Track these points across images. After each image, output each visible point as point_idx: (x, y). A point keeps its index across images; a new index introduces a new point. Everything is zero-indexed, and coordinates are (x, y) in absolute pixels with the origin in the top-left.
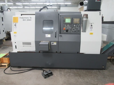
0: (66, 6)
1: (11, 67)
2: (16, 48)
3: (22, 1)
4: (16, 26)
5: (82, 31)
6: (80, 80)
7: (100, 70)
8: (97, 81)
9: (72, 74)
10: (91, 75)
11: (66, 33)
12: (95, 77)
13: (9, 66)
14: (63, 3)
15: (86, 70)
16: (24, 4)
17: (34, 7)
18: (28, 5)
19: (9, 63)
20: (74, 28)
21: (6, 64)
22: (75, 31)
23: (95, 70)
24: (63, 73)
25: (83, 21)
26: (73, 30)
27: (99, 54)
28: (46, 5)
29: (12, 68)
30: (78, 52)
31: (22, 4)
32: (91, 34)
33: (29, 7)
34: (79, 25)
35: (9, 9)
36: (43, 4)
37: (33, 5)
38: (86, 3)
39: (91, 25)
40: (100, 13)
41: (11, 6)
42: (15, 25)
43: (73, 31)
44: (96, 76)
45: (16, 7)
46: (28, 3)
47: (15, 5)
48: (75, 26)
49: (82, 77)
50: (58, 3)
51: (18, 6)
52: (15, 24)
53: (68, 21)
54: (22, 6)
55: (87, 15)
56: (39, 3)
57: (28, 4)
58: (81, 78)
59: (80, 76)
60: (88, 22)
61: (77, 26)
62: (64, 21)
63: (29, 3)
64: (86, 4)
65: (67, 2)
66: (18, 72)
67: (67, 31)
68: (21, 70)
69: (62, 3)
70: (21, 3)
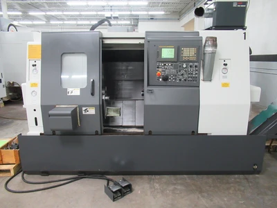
0: (152, 18)
1: (24, 172)
2: (37, 125)
3: (44, 7)
4: (35, 69)
5: (201, 77)
6: (203, 202)
7: (247, 176)
8: (244, 203)
9: (179, 187)
10: (228, 189)
11: (164, 83)
12: (239, 192)
13: (19, 169)
14: (146, 13)
15: (214, 177)
16: (48, 13)
17: (74, 22)
18: (60, 16)
19: (18, 162)
20: (182, 72)
21: (11, 167)
22: (185, 80)
23: (236, 176)
24: (157, 186)
25: (204, 54)
26: (181, 77)
27: (246, 134)
28: (103, 16)
29: (25, 175)
30: (193, 132)
31: (44, 13)
32: (225, 85)
33: (61, 22)
34: (196, 64)
35: (11, 27)
36: (97, 15)
37: (72, 16)
38: (209, 9)
39: (225, 65)
40: (245, 33)
41: (15, 18)
42: (33, 66)
43: (180, 80)
44: (239, 190)
45: (30, 23)
46: (58, 11)
47: (26, 17)
48: (185, 66)
49: (205, 194)
50: (133, 13)
51: (33, 18)
52: (35, 63)
53: (168, 53)
54: (45, 20)
55: (214, 40)
56: (87, 11)
57: (60, 13)
58: (203, 197)
59: (201, 192)
60: (216, 55)
61: (191, 66)
62: (159, 54)
63: (63, 11)
64: (209, 13)
65: (155, 10)
66: (42, 186)
67: (166, 79)
68: (51, 180)
69: (143, 11)
70: (42, 11)
